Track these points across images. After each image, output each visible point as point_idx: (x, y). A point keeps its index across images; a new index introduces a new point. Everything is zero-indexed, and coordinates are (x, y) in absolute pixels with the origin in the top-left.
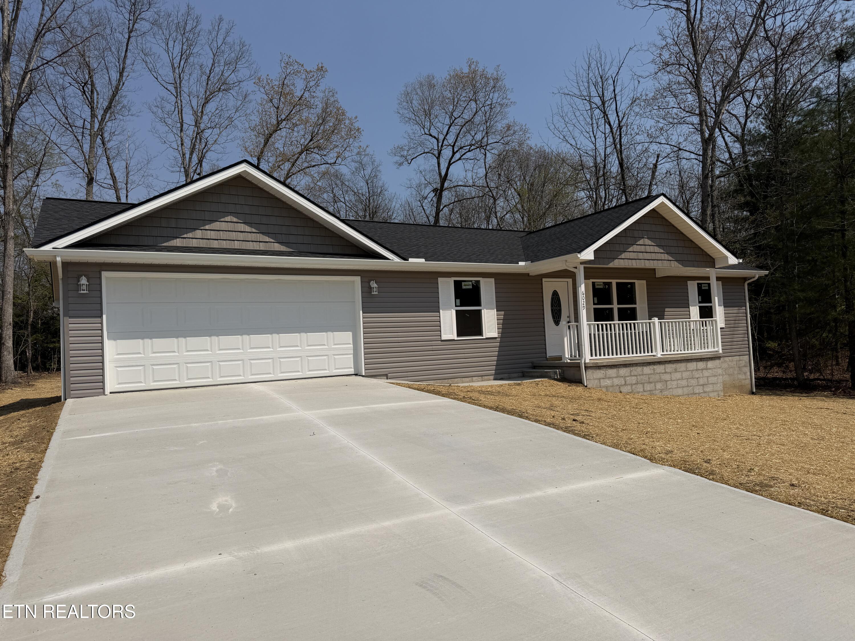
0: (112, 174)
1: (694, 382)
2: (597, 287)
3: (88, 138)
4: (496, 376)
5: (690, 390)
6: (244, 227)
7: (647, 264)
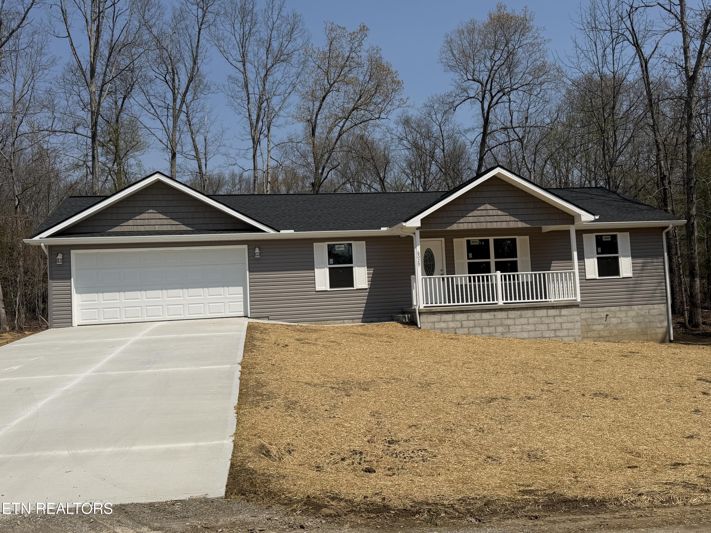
0: (195, 147)
1: (543, 327)
2: (472, 244)
3: (171, 118)
4: (365, 320)
5: (539, 334)
6: (161, 216)
7: (490, 226)
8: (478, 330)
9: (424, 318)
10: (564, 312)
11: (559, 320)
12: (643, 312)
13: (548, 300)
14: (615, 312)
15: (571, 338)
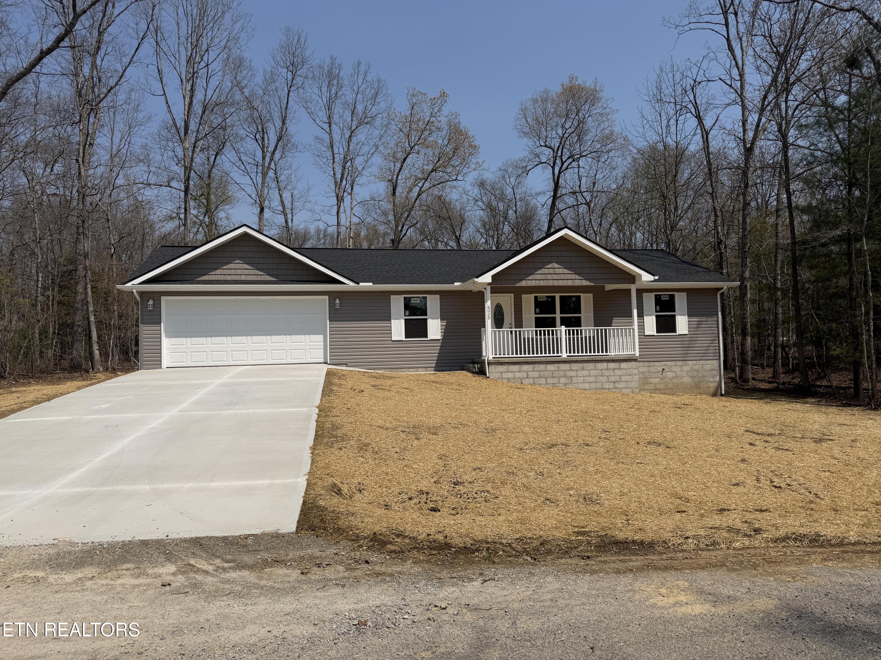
0: (282, 202)
1: (603, 379)
2: (539, 300)
3: (260, 175)
4: (437, 368)
5: (599, 385)
6: (247, 266)
7: (556, 283)
8: (543, 381)
9: (492, 367)
10: (624, 365)
11: (618, 372)
12: (696, 367)
13: (608, 354)
14: (671, 367)
15: (629, 390)
